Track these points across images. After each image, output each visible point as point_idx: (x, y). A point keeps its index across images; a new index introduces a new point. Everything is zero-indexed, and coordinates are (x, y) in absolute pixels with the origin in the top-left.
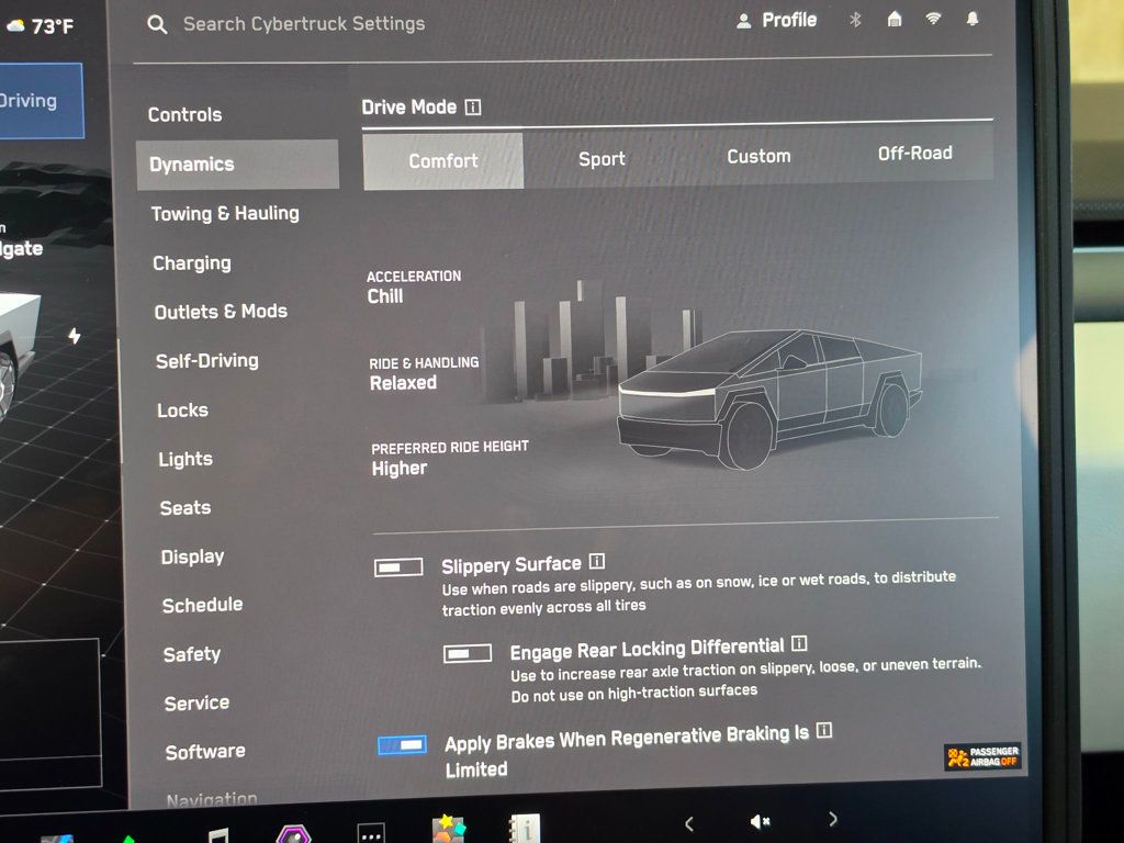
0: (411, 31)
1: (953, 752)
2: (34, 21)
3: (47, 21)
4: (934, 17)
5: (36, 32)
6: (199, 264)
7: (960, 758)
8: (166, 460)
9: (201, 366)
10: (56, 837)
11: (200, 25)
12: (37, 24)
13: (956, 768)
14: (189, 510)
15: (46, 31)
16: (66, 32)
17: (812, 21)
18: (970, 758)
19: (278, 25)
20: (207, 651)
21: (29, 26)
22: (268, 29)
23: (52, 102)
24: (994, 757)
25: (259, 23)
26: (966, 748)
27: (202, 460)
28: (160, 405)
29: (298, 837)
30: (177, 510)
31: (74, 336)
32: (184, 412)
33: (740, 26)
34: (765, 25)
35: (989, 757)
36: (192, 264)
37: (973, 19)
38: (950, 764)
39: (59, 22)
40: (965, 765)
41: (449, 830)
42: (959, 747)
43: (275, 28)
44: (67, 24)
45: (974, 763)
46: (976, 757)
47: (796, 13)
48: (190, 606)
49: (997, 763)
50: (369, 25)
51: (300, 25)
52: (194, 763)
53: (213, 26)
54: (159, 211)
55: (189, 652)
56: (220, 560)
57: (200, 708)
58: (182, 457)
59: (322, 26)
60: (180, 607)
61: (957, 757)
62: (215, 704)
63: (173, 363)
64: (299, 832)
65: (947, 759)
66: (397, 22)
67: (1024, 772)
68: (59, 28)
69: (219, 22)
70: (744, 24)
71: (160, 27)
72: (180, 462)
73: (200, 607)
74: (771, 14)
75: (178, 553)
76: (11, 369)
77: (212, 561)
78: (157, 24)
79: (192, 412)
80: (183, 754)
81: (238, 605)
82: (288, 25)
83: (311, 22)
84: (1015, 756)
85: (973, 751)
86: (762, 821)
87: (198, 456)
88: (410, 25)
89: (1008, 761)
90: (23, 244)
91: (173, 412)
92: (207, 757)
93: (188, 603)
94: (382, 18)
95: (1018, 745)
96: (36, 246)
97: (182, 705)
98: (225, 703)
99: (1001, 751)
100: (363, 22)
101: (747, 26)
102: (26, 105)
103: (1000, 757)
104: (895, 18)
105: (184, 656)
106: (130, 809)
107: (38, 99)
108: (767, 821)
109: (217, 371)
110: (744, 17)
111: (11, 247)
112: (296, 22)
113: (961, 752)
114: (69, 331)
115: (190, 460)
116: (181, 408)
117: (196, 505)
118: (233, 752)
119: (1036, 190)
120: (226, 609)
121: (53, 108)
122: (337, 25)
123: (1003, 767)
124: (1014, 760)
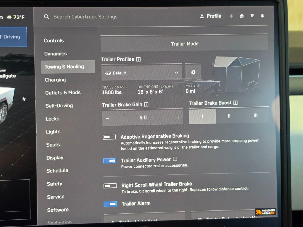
0: (114, 19)
1: (257, 211)
2: (14, 16)
3: (17, 16)
4: (252, 15)
5: (15, 19)
6: (57, 80)
8: (48, 132)
9: (58, 107)
11: (58, 17)
12: (15, 17)
13: (258, 215)
14: (54, 145)
15: (17, 19)
17: (220, 16)
18: (262, 212)
19: (79, 17)
20: (59, 183)
21: (13, 17)
22: (76, 18)
23: (19, 37)
24: (268, 212)
25: (73, 17)
26: (261, 209)
28: (46, 117)
30: (51, 145)
31: (24, 99)
32: (53, 119)
33: (201, 18)
34: (207, 17)
35: (267, 212)
36: (55, 80)
37: (262, 16)
38: (257, 214)
39: (21, 16)
40: (261, 214)
42: (259, 209)
43: (78, 18)
44: (23, 17)
45: (263, 213)
46: (264, 212)
47: (216, 14)
49: (269, 213)
50: (103, 17)
51: (84, 17)
52: (55, 213)
53: (61, 17)
54: (47, 66)
55: (54, 183)
56: (62, 159)
57: (57, 198)
58: (52, 131)
59: (90, 17)
60: (52, 171)
61: (259, 212)
62: (61, 197)
63: (50, 106)
65: (256, 212)
66: (110, 16)
67: (276, 216)
68: (21, 18)
69: (63, 16)
70: (202, 17)
71: (48, 18)
72: (52, 132)
73: (57, 171)
74: (209, 15)
75: (51, 157)
76: (6, 107)
77: (60, 159)
78: (46, 17)
79: (55, 119)
80: (52, 211)
81: (67, 171)
82: (81, 17)
83: (87, 16)
84: (274, 212)
85: (263, 210)
87: (57, 131)
88: (114, 17)
89: (272, 213)
90: (11, 74)
91: (50, 119)
92: (58, 211)
93: (53, 170)
94: (106, 15)
95: (275, 209)
96: (14, 75)
97: (52, 197)
98: (63, 197)
99: (270, 210)
100: (101, 16)
101: (203, 18)
102: (12, 38)
103: (270, 212)
104: (242, 16)
105: (52, 184)
106: (38, 225)
107: (15, 36)
109: (62, 108)
110: (202, 15)
111: (7, 75)
112: (83, 16)
113: (260, 210)
114: (23, 98)
115: (54, 132)
116: (52, 118)
117: (56, 144)
118: (65, 210)
119: (279, 61)
120: (64, 172)
121: (19, 39)
122: (94, 17)
123: (271, 215)
124: (274, 213)
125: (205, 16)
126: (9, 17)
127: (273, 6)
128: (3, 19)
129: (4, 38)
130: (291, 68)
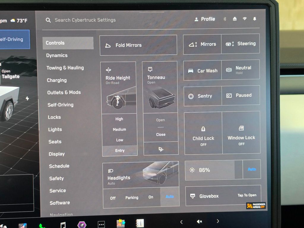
0: (112, 22)
1: (248, 204)
2: (17, 19)
3: (20, 19)
4: (245, 18)
5: (18, 22)
6: (59, 81)
7: (250, 206)
8: (50, 130)
9: (59, 106)
10: (22, 224)
11: (59, 20)
13: (249, 208)
14: (56, 142)
15: (21, 22)
16: (25, 22)
17: (214, 19)
18: (253, 206)
20: (60, 177)
21: (16, 21)
22: (76, 21)
24: (259, 206)
25: (74, 20)
26: (252, 203)
27: (59, 130)
28: (49, 116)
29: (83, 224)
30: (53, 142)
31: (27, 98)
33: (195, 21)
34: (202, 20)
35: (258, 206)
36: (57, 80)
37: (255, 19)
38: (248, 207)
40: (252, 208)
41: (121, 223)
42: (250, 203)
43: (78, 21)
44: (26, 20)
45: (254, 207)
47: (210, 17)
48: (56, 166)
49: (259, 207)
50: (102, 20)
52: (57, 206)
53: (62, 21)
54: (49, 67)
55: (56, 178)
56: (64, 155)
57: (58, 192)
59: (90, 21)
62: (62, 191)
63: (52, 105)
64: (83, 223)
65: (247, 206)
66: (109, 20)
67: (266, 210)
68: (24, 21)
69: (64, 20)
70: (196, 20)
71: (49, 21)
72: (54, 130)
73: (59, 167)
74: (203, 18)
75: (53, 153)
76: (12, 105)
77: (62, 155)
78: (48, 20)
79: (57, 118)
80: (54, 203)
81: (68, 166)
82: (81, 20)
83: (87, 20)
84: (264, 205)
85: (254, 204)
86: (200, 221)
87: (58, 129)
88: (112, 20)
89: (262, 207)
90: (15, 75)
91: (52, 118)
92: (60, 204)
93: (55, 166)
94: (105, 19)
95: (265, 203)
96: (18, 76)
97: (54, 191)
98: (65, 191)
99: (260, 204)
100: (100, 20)
101: (197, 21)
102: (15, 41)
103: (260, 206)
104: (235, 19)
105: (54, 179)
106: (41, 217)
107: (18, 39)
108: (201, 221)
109: (63, 108)
110: (196, 18)
111: (11, 76)
112: (83, 20)
113: (251, 204)
114: (26, 97)
115: (56, 130)
116: (54, 117)
117: (58, 141)
118: (67, 203)
119: (271, 63)
120: (65, 167)
121: (22, 41)
122: (93, 20)
123: (261, 208)
124: (264, 207)
125: (199, 19)
126: (13, 20)
127: (265, 10)
128: (6, 22)
129: (8, 41)
130: (282, 68)
